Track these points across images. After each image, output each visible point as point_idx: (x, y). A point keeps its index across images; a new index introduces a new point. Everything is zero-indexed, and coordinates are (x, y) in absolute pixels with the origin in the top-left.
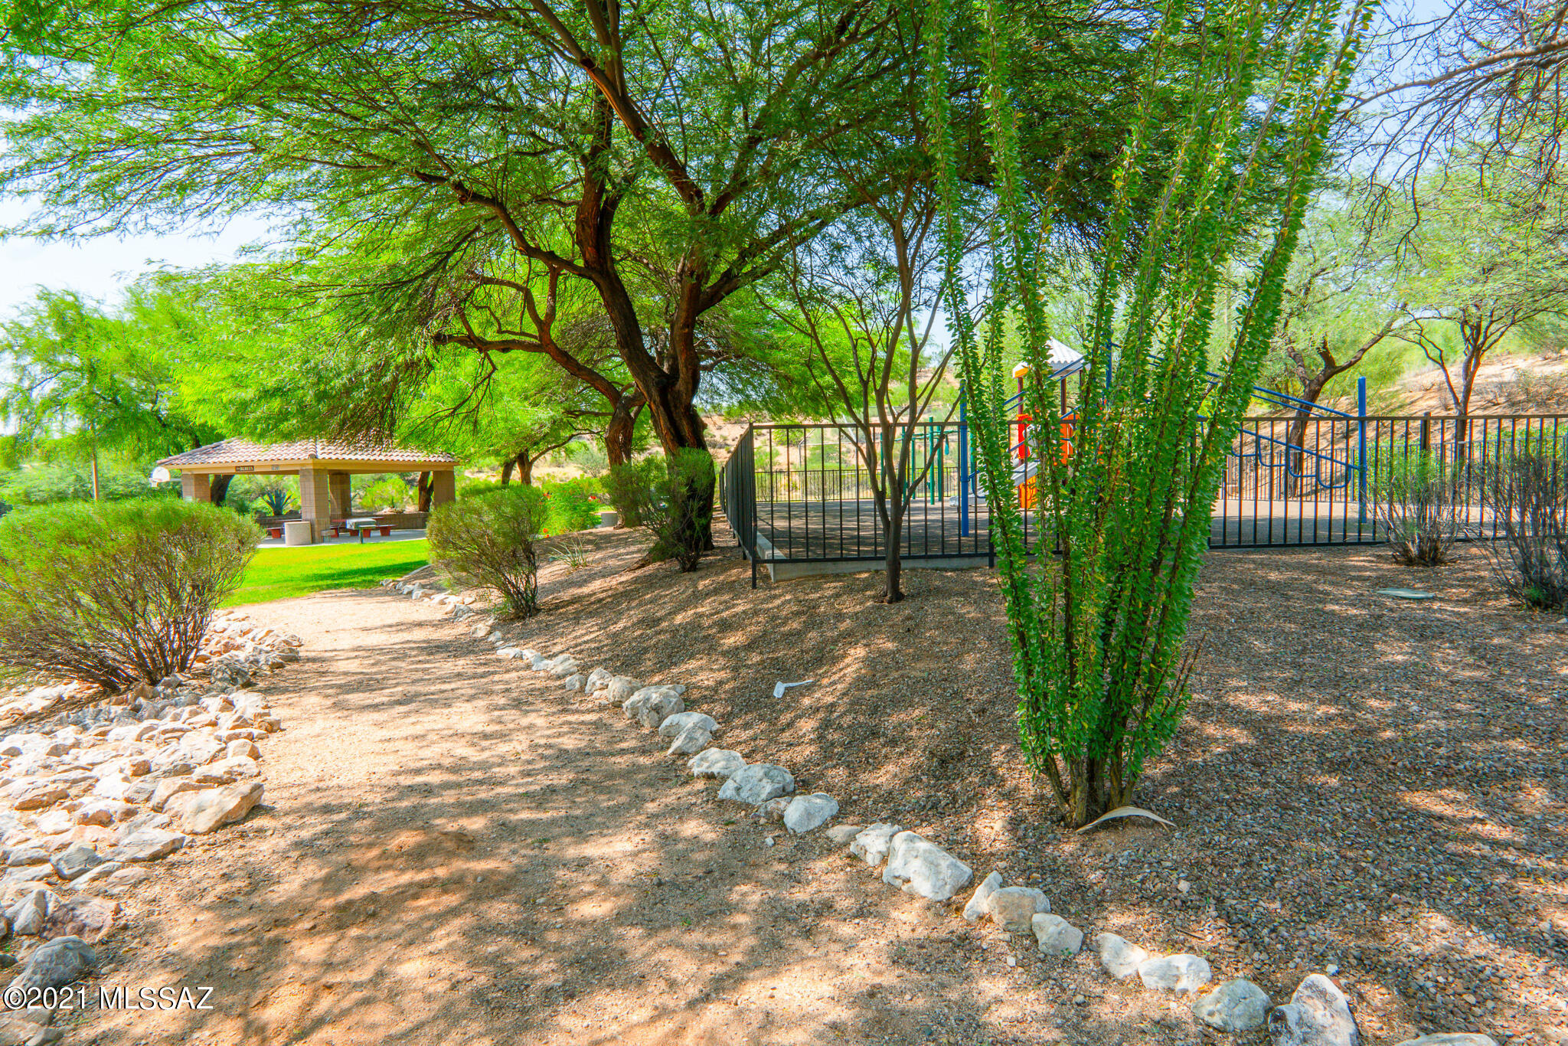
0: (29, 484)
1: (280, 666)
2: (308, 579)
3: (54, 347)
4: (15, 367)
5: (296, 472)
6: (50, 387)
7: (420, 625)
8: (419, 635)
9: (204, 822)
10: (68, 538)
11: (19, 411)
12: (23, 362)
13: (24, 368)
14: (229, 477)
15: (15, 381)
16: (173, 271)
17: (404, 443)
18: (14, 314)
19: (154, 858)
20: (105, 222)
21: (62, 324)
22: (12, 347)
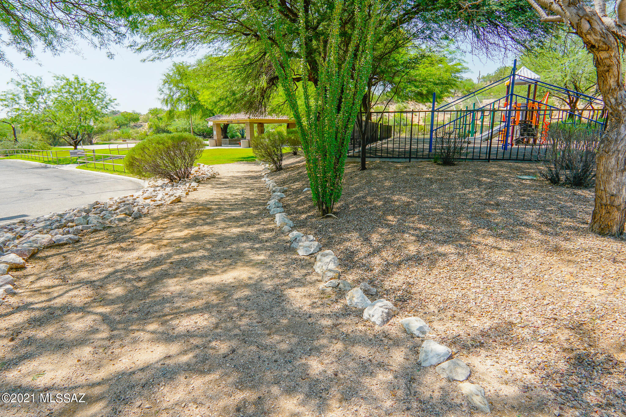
0: (177, 126)
1: (209, 179)
2: (240, 158)
3: (178, 82)
4: (169, 88)
5: (244, 123)
6: (178, 94)
7: (252, 172)
8: (250, 174)
9: (169, 203)
10: (158, 143)
11: (170, 103)
12: (171, 87)
13: (171, 89)
14: (228, 125)
15: (169, 93)
16: (188, 64)
17: (270, 114)
18: (167, 71)
19: (158, 206)
20: (167, 55)
21: (180, 74)
22: (167, 82)
